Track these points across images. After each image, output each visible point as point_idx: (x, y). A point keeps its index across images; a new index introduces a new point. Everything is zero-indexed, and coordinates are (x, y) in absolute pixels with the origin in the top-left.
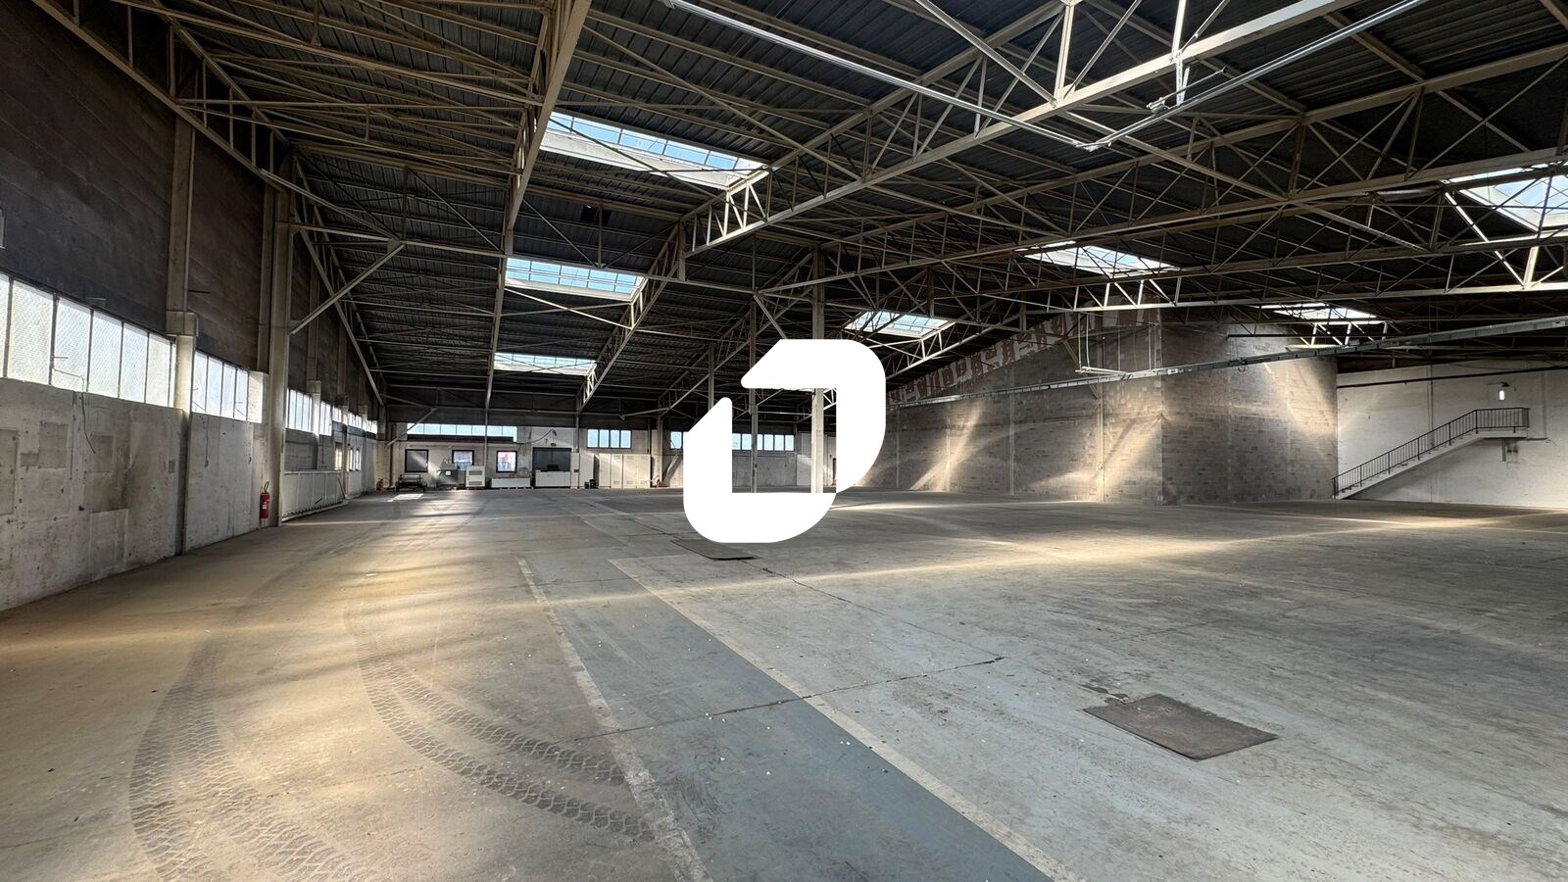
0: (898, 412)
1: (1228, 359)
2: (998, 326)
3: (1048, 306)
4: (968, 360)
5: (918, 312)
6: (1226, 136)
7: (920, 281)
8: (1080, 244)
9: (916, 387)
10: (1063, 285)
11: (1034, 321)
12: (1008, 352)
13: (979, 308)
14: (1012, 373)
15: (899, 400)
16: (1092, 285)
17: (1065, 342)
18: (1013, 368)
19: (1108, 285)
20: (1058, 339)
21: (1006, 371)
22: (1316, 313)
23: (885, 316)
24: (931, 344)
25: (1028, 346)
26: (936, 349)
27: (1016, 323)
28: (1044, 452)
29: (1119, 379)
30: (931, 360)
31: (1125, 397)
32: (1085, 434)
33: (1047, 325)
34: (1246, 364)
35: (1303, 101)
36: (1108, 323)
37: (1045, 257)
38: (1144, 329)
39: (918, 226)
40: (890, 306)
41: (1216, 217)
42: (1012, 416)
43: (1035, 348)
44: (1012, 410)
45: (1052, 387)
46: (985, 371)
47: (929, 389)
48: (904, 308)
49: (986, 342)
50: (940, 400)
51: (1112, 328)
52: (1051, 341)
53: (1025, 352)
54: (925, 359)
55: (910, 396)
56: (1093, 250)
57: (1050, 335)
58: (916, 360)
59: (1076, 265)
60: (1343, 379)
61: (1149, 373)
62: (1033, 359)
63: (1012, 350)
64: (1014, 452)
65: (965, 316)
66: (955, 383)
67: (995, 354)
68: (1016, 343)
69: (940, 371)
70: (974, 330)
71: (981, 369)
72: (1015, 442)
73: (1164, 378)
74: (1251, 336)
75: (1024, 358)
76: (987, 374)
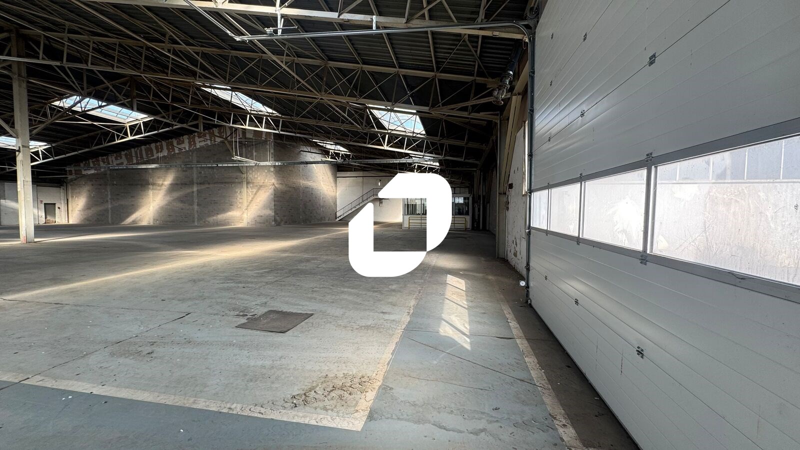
0: (108, 172)
1: (300, 161)
2: (184, 126)
3: (216, 120)
4: (164, 143)
5: (123, 105)
6: (299, 59)
7: (125, 84)
8: (233, 89)
9: (123, 157)
10: (225, 110)
11: (208, 127)
12: (192, 142)
13: (171, 113)
14: (194, 155)
15: (109, 164)
16: (240, 114)
17: (226, 142)
18: (195, 152)
19: (248, 116)
20: (222, 139)
21: (191, 154)
22: (331, 146)
23: (94, 103)
24: (135, 129)
25: (204, 141)
26: (139, 132)
27: (196, 126)
28: (215, 200)
29: (254, 165)
30: (135, 139)
31: (257, 174)
32: (237, 192)
33: (216, 131)
34: (307, 164)
35: (327, 56)
36: (249, 136)
37: (213, 92)
38: (265, 142)
39: (120, 45)
40: (98, 96)
41: (296, 95)
42: (195, 181)
43: (209, 142)
44: (195, 176)
45: (219, 165)
46: (177, 151)
47: (134, 159)
48: (112, 100)
49: (177, 134)
50: (144, 166)
51: (250, 139)
52: (218, 140)
53: (203, 144)
54: (130, 138)
55: (118, 162)
56: (240, 94)
57: (217, 136)
58: (123, 138)
59: (231, 101)
60: (339, 174)
61: (268, 163)
62: (207, 149)
63: (194, 141)
64: (197, 201)
65: (161, 115)
66: (155, 157)
67: (183, 142)
68: (196, 138)
69: (143, 147)
70: (167, 125)
71: (174, 150)
72: (198, 195)
73: (275, 166)
74: (309, 152)
75: (202, 147)
76: (177, 153)
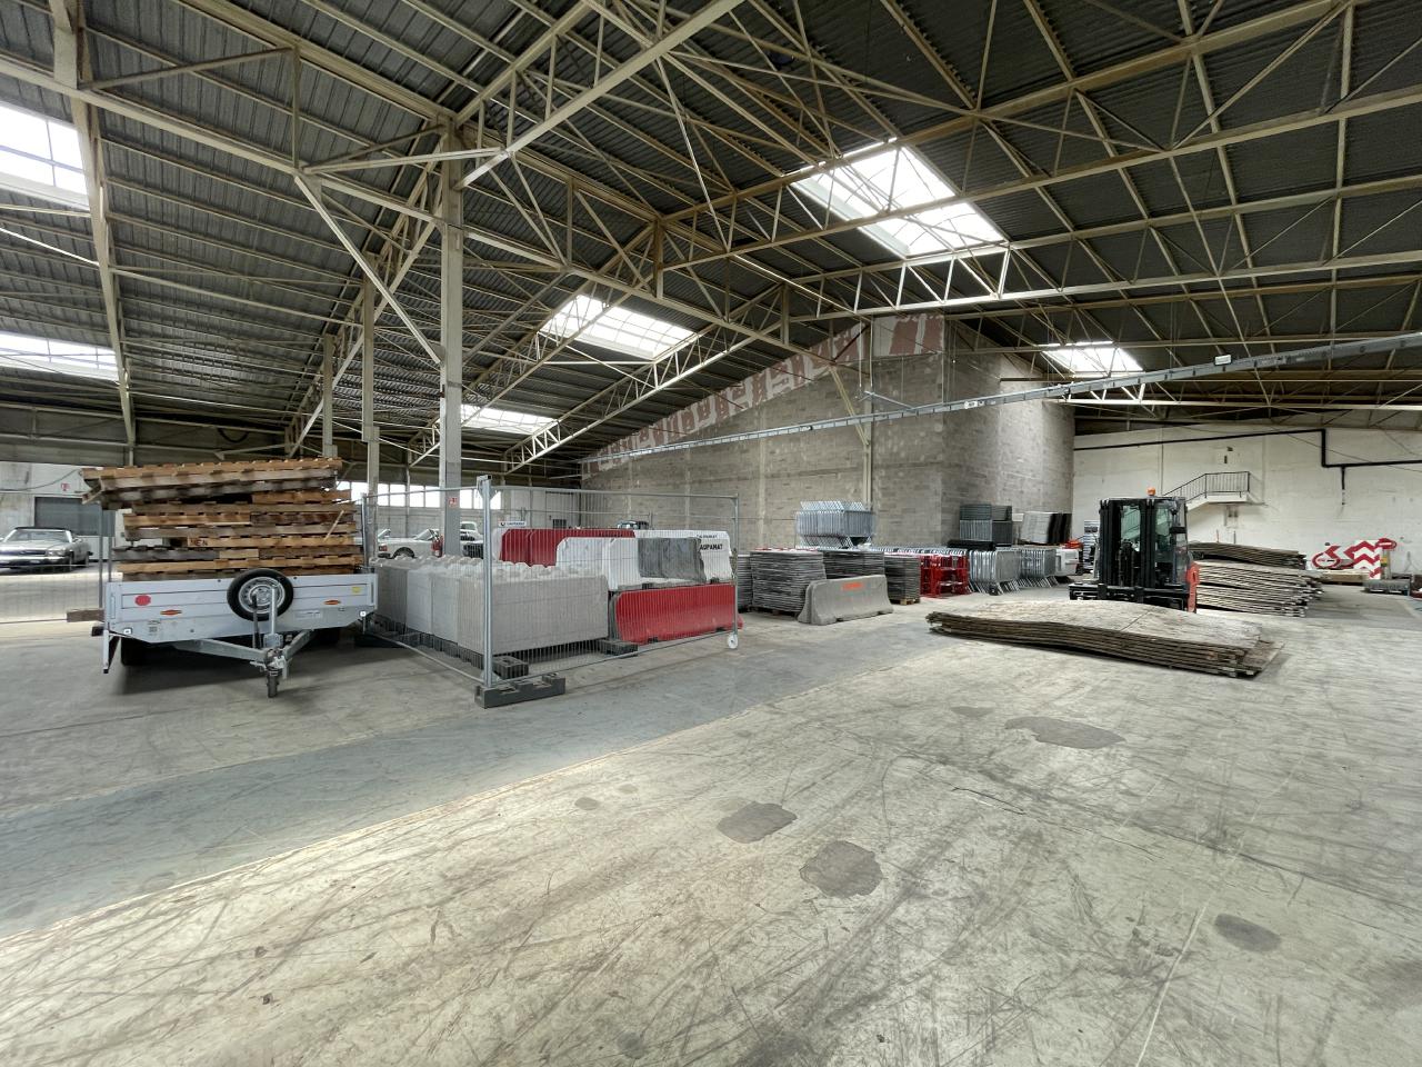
0: (630, 464)
2: (754, 335)
4: (712, 400)
9: (650, 433)
12: (760, 389)
14: (763, 416)
15: (632, 449)
17: (833, 371)
18: (765, 410)
21: (757, 413)
25: (783, 382)
26: (671, 373)
31: (897, 444)
32: (848, 491)
36: (881, 351)
38: (923, 359)
42: (762, 469)
43: (791, 385)
44: (762, 460)
45: (814, 428)
46: (732, 412)
47: (666, 435)
53: (779, 389)
54: (658, 388)
55: (645, 444)
58: (648, 389)
60: (1080, 442)
62: (789, 398)
63: (764, 387)
64: (764, 512)
66: (697, 429)
67: (744, 392)
68: (768, 378)
69: (680, 413)
71: (726, 409)
72: (766, 500)
75: (778, 398)
76: (734, 417)
